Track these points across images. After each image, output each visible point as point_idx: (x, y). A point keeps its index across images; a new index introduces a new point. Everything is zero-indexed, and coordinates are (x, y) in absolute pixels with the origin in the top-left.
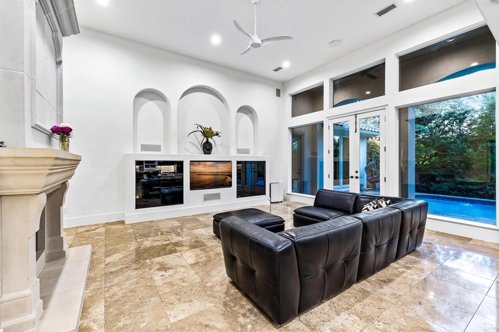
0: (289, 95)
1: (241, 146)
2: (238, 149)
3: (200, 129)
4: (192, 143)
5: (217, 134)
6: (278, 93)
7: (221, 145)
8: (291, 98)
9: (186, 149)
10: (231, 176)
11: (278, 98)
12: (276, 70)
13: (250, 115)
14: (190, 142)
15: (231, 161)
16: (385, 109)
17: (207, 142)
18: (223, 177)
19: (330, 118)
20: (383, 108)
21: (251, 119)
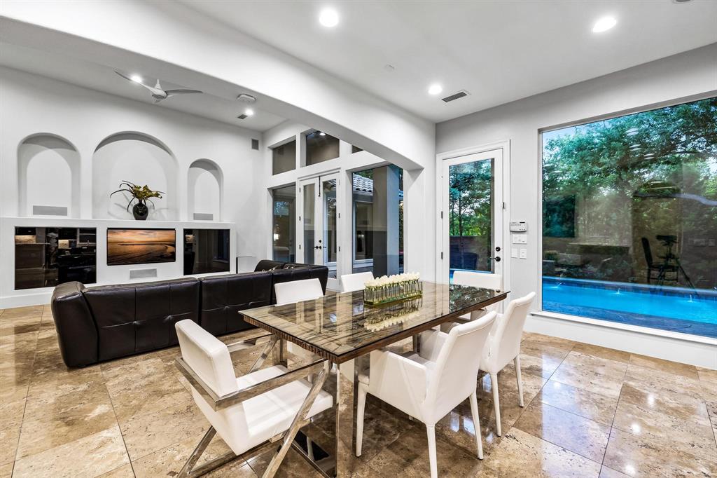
0: (269, 147)
1: (199, 211)
2: (194, 214)
3: (128, 188)
4: (119, 205)
5: (157, 195)
6: (255, 144)
7: (167, 209)
8: (270, 153)
9: (109, 213)
10: (174, 245)
11: (255, 150)
12: (240, 117)
13: (215, 171)
14: (116, 204)
15: (174, 229)
16: (339, 172)
17: (140, 204)
18: (162, 247)
19: (302, 179)
20: (337, 171)
21: (216, 177)
